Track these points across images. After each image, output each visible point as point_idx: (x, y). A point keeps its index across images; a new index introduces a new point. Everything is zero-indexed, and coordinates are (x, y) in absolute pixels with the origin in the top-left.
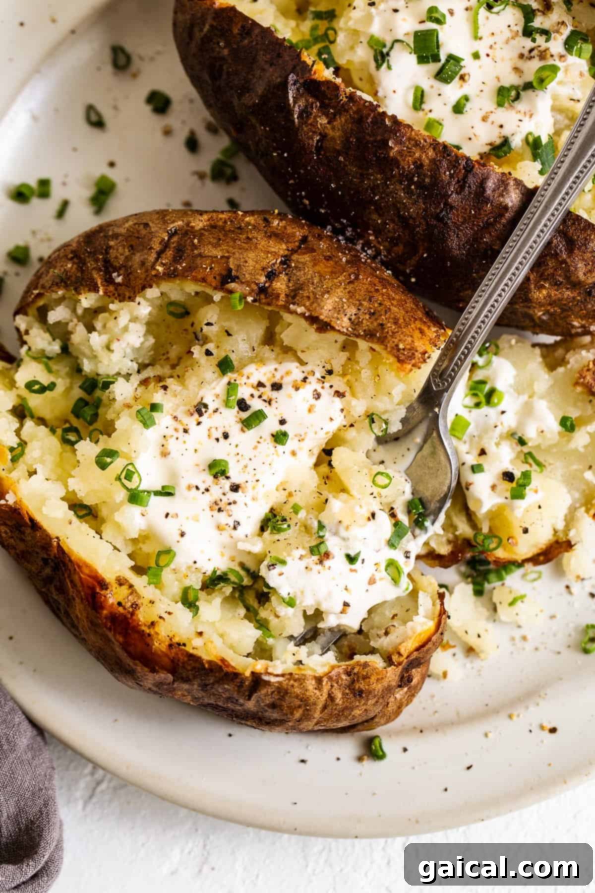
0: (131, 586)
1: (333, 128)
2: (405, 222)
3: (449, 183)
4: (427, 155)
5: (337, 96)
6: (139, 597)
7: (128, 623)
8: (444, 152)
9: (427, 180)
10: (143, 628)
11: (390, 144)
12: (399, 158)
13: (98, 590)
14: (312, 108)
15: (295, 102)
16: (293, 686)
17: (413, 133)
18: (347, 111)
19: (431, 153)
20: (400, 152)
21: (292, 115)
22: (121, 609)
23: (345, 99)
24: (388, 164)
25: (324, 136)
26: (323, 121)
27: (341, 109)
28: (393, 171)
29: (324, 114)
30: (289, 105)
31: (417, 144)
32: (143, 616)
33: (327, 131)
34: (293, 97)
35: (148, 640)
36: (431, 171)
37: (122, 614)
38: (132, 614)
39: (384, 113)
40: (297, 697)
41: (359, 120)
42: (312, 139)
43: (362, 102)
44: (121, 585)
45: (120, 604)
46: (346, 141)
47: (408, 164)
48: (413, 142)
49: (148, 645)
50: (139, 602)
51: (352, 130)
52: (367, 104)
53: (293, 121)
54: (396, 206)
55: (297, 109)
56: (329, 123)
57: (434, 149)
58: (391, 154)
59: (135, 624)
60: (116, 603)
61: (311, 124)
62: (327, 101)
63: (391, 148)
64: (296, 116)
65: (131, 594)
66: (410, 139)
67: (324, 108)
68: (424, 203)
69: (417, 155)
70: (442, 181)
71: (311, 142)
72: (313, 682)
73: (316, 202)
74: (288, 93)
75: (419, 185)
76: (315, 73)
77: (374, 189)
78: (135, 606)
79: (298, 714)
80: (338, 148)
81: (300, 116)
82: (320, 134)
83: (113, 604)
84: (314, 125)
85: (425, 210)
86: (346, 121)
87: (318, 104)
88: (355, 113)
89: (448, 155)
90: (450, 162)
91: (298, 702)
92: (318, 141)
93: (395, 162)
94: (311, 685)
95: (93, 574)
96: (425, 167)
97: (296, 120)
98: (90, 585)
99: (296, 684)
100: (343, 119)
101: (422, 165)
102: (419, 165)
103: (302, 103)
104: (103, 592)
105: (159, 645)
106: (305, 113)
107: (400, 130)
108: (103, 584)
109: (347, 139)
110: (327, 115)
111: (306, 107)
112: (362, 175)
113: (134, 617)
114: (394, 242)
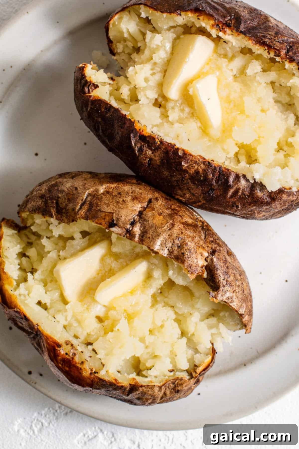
0: (72, 345)
1: (155, 156)
3: (213, 179)
4: (201, 167)
5: (155, 142)
6: (76, 350)
7: (71, 363)
8: (209, 166)
9: (202, 178)
10: (78, 365)
11: (183, 163)
12: (187, 169)
13: (57, 348)
14: (144, 147)
15: (135, 145)
17: (193, 158)
18: (160, 148)
19: (203, 166)
20: (188, 167)
21: (135, 151)
22: (67, 356)
23: (159, 143)
24: (182, 172)
25: (151, 159)
26: (150, 152)
27: (158, 148)
28: (185, 175)
29: (149, 149)
30: (133, 147)
31: (196, 162)
32: (77, 359)
33: (152, 157)
34: (134, 143)
35: (80, 371)
36: (203, 174)
37: (67, 359)
38: (73, 358)
39: (178, 149)
41: (166, 152)
42: (145, 160)
43: (167, 144)
44: (67, 344)
45: (66, 354)
46: (162, 162)
47: (192, 172)
48: (193, 162)
49: (80, 373)
50: (76, 352)
51: (164, 157)
52: (169, 145)
53: (136, 154)
55: (136, 148)
56: (153, 153)
57: (204, 164)
58: (184, 168)
59: (74, 363)
60: (65, 354)
61: (144, 154)
62: (150, 144)
63: (183, 165)
64: (136, 151)
65: (72, 348)
66: (192, 161)
67: (149, 147)
68: (202, 188)
69: (196, 167)
70: (209, 178)
71: (145, 161)
74: (131, 142)
76: (143, 131)
78: (74, 355)
80: (158, 164)
81: (139, 151)
82: (149, 158)
83: (63, 354)
84: (146, 154)
85: (202, 190)
86: (160, 153)
87: (146, 145)
88: (164, 149)
89: (211, 167)
90: (212, 170)
92: (148, 161)
93: (186, 171)
95: (54, 341)
96: (200, 173)
97: (137, 153)
98: (53, 345)
100: (159, 152)
101: (199, 172)
102: (197, 172)
103: (139, 145)
104: (59, 349)
105: (86, 374)
106: (141, 150)
107: (186, 157)
108: (59, 346)
109: (162, 160)
110: (151, 150)
111: (141, 146)
112: (171, 175)
113: (74, 360)
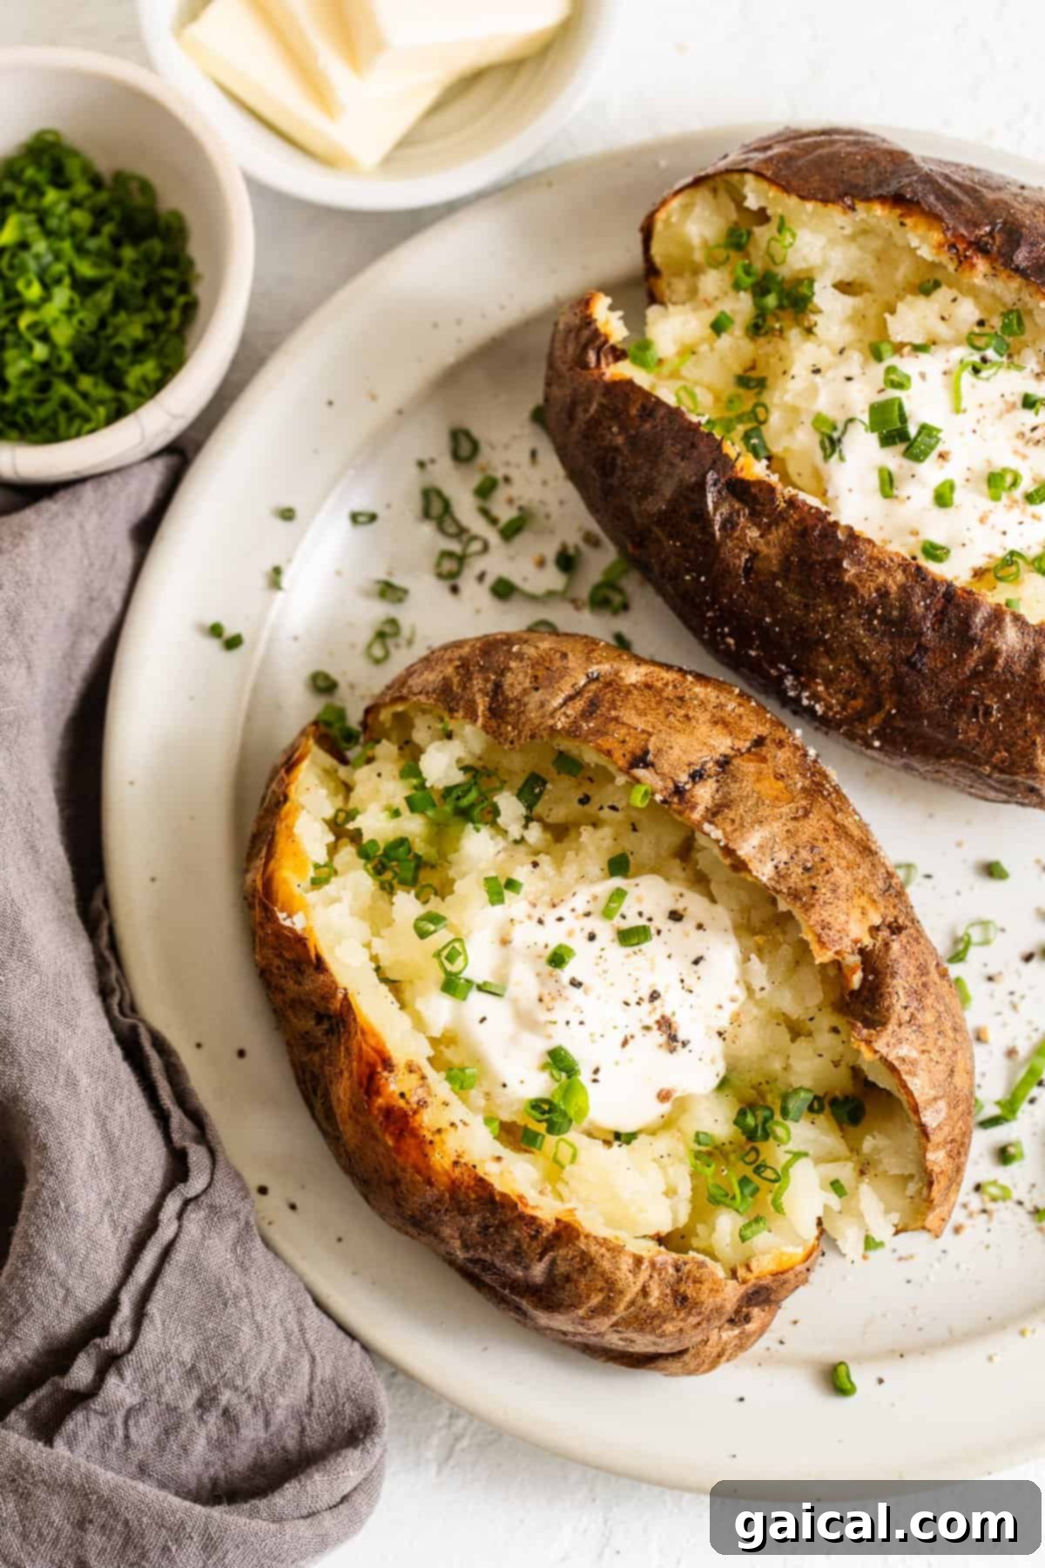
0: (423, 1078)
1: (768, 544)
2: (864, 668)
3: (924, 617)
4: (894, 578)
5: (773, 500)
6: (429, 1094)
7: (407, 1122)
8: (917, 576)
9: (895, 613)
10: (425, 1132)
11: (845, 564)
12: (857, 583)
13: (379, 1069)
14: (739, 516)
15: (716, 509)
16: (602, 1256)
17: (875, 550)
18: (785, 520)
19: (900, 577)
20: (858, 576)
21: (712, 526)
22: (402, 1103)
23: (783, 505)
24: (841, 591)
25: (755, 555)
26: (753, 533)
27: (779, 518)
28: (848, 600)
29: (755, 524)
30: (708, 513)
31: (880, 565)
32: (428, 1120)
33: (759, 547)
34: (714, 503)
35: (428, 1149)
36: (900, 600)
37: (401, 1109)
38: (415, 1112)
39: (835, 524)
40: (603, 1274)
41: (803, 533)
42: (739, 557)
43: (806, 508)
44: (411, 1071)
45: (402, 1095)
46: (786, 559)
47: (868, 591)
48: (875, 563)
49: (426, 1156)
50: (429, 1100)
51: (793, 546)
52: (813, 511)
53: (713, 535)
54: (854, 648)
55: (718, 518)
56: (762, 536)
57: (904, 571)
58: (846, 579)
59: (416, 1125)
60: (398, 1092)
61: (737, 538)
62: (758, 507)
63: (846, 570)
64: (717, 527)
65: (422, 1086)
66: (871, 558)
67: (754, 516)
68: (891, 643)
69: (881, 579)
70: (915, 613)
71: (737, 562)
72: (630, 1261)
73: (744, 640)
74: (705, 496)
75: (884, 620)
76: (742, 469)
77: (824, 624)
78: (423, 1104)
79: (596, 1300)
80: (775, 569)
81: (723, 527)
82: (750, 551)
83: (393, 1092)
84: (742, 538)
85: (892, 653)
86: (785, 534)
87: (747, 511)
88: (796, 522)
89: (923, 579)
90: (925, 588)
91: (600, 1284)
92: (747, 561)
93: (852, 589)
94: (626, 1263)
95: (379, 1047)
96: (892, 596)
97: (718, 533)
98: (372, 1061)
99: (608, 1255)
100: (781, 532)
101: (887, 593)
102: (883, 593)
103: (725, 509)
104: (385, 1074)
105: (441, 1159)
106: (729, 524)
107: (857, 547)
108: (388, 1064)
109: (787, 558)
110: (759, 526)
111: (731, 515)
112: (806, 606)
113: (418, 1117)
114: (851, 694)
